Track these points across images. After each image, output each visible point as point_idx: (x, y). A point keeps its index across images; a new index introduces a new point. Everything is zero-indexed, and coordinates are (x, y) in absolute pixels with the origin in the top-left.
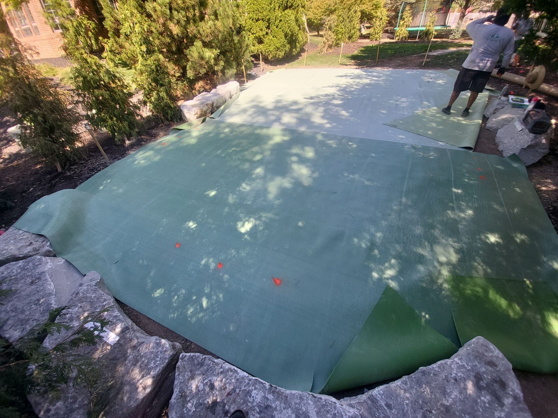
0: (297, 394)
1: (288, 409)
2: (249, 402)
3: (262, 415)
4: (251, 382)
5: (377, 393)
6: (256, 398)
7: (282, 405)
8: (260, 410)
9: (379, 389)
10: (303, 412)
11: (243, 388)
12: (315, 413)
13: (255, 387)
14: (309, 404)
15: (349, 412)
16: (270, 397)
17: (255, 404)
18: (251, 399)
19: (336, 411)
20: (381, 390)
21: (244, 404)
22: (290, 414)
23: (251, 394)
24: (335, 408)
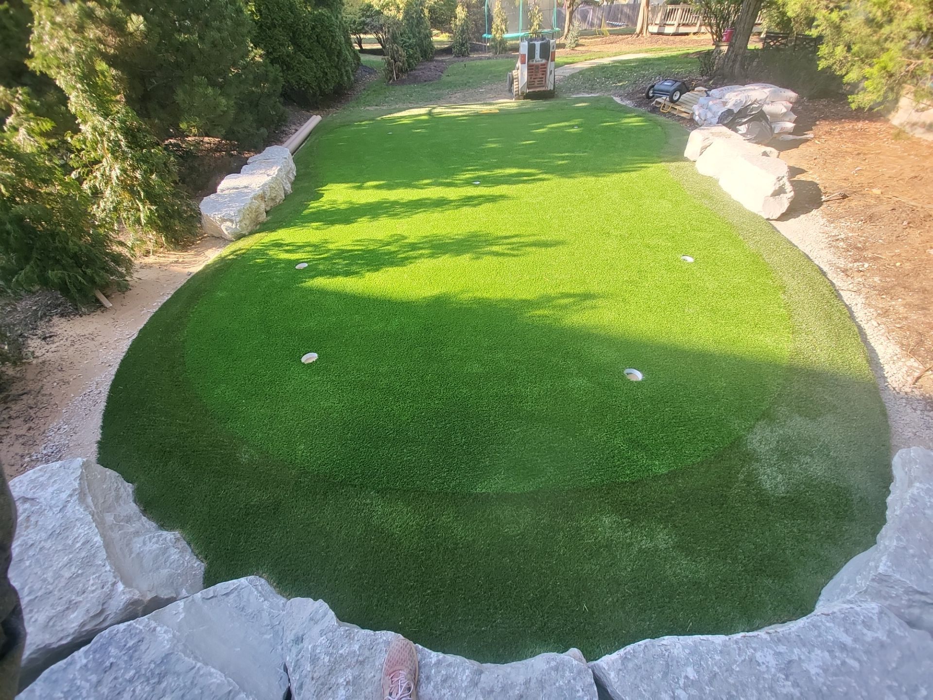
0: (806, 624)
1: (813, 651)
2: (764, 673)
3: (791, 678)
4: (741, 645)
5: (886, 568)
6: (768, 662)
7: (804, 650)
8: (784, 675)
9: (884, 562)
10: (833, 642)
11: (740, 660)
12: (845, 635)
13: (752, 648)
14: (830, 628)
15: (873, 608)
16: (782, 648)
17: (773, 670)
18: (763, 668)
19: (862, 617)
20: (887, 562)
21: (758, 680)
22: (821, 655)
23: (757, 661)
24: (857, 614)
